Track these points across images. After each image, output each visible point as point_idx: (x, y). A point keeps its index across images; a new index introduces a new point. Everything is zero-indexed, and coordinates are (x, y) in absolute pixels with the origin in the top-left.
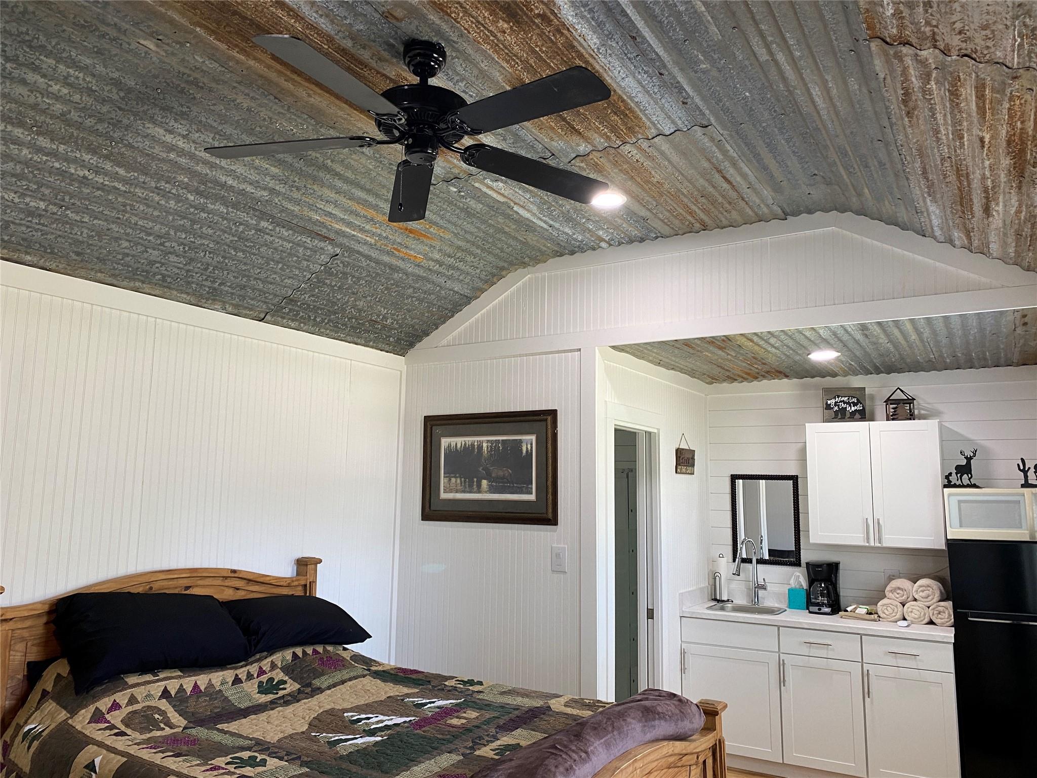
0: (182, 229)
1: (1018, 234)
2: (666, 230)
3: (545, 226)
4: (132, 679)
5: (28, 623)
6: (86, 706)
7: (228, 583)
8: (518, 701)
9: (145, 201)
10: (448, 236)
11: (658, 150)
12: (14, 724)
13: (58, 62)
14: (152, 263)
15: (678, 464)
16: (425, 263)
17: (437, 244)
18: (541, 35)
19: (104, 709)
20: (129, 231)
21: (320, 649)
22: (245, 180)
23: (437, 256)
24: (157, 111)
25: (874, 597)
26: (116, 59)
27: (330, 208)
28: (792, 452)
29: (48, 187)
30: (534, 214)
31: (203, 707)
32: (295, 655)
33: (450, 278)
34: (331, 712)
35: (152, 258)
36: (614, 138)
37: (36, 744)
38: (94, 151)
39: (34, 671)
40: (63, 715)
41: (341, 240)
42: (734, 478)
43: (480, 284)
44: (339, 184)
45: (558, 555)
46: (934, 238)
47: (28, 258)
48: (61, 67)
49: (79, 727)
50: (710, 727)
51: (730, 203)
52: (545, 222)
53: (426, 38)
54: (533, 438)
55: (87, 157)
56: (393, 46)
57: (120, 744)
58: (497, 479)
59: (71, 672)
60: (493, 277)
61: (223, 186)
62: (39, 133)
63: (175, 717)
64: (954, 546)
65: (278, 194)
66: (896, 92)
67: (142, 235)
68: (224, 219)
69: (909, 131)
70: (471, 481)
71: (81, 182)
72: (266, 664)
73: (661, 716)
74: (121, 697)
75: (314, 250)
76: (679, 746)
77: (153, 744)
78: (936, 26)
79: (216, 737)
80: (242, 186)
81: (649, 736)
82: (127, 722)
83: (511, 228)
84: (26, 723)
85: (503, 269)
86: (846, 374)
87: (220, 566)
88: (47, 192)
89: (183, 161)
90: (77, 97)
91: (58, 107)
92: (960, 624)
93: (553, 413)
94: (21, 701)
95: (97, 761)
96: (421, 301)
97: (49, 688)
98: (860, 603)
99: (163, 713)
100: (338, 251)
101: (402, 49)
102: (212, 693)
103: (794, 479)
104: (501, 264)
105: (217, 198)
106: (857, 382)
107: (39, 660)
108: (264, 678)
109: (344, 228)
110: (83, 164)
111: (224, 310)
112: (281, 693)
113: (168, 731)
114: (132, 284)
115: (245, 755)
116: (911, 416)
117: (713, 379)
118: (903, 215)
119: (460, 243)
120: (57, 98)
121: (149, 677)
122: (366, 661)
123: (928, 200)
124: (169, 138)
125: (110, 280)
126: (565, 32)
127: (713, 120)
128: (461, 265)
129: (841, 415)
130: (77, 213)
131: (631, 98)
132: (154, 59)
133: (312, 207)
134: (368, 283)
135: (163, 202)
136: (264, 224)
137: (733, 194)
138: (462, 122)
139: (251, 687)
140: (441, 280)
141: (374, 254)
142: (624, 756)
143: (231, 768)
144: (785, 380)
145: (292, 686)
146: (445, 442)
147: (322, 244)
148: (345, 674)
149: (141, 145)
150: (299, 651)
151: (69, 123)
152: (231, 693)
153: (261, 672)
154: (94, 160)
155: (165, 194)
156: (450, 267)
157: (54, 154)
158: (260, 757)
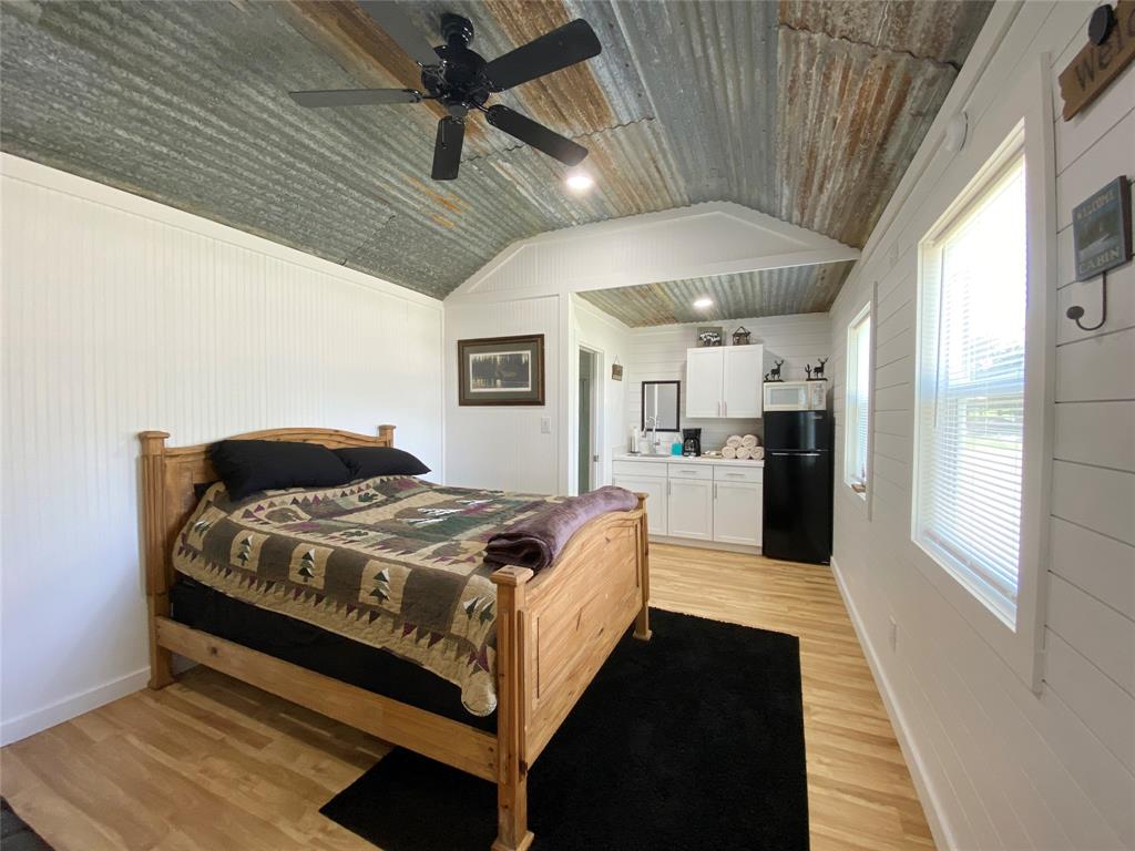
0: (277, 182)
1: (835, 208)
2: (615, 213)
3: (536, 204)
4: (270, 493)
5: (190, 459)
6: (239, 509)
7: (333, 438)
8: (526, 499)
9: (246, 155)
10: (471, 209)
11: (617, 139)
12: (188, 523)
13: (165, 18)
14: (257, 210)
15: (613, 373)
16: (455, 229)
17: (463, 214)
18: (545, 17)
19: (252, 510)
20: (237, 180)
21: (398, 477)
22: (323, 145)
23: (463, 224)
24: (248, 72)
25: (719, 447)
26: (213, 18)
27: (387, 177)
28: (677, 367)
29: (168, 134)
30: (531, 195)
31: (322, 509)
32: (382, 481)
33: (472, 242)
34: (409, 509)
35: (257, 205)
36: (589, 126)
37: (205, 533)
38: (202, 104)
39: (200, 491)
40: (223, 514)
41: (396, 204)
42: (644, 383)
43: (492, 250)
44: (394, 156)
45: (546, 423)
46: (780, 217)
47: (159, 196)
48: (168, 22)
49: (235, 521)
50: (640, 506)
51: (657, 191)
52: (537, 201)
53: (458, 13)
54: (529, 352)
55: (196, 109)
56: (431, 18)
57: (265, 528)
58: (507, 379)
59: (227, 488)
60: (501, 245)
61: (307, 147)
62: (156, 84)
63: (302, 514)
64: (767, 415)
65: (349, 160)
66: (786, 79)
67: (247, 185)
68: (310, 177)
69: (788, 117)
70: (490, 382)
71: (193, 132)
72: (363, 485)
73: (615, 498)
74: (264, 503)
75: (378, 211)
76: (624, 515)
77: (288, 528)
78: (830, 9)
79: (333, 523)
80: (322, 151)
81: (609, 508)
82: (269, 516)
83: (514, 204)
84: (197, 520)
85: (507, 239)
86: (712, 319)
87: (328, 427)
88: (167, 138)
89: (273, 121)
90: (183, 52)
91: (169, 60)
92: (767, 458)
93: (542, 336)
94: (193, 509)
95: (250, 539)
96: (453, 259)
97: (211, 499)
98: (712, 449)
99: (295, 512)
100: (395, 213)
101: (439, 23)
102: (326, 501)
103: (678, 383)
104: (506, 235)
105: (303, 159)
106: (717, 324)
107: (202, 482)
108: (362, 493)
109: (399, 195)
110: (194, 116)
111: (315, 254)
112: (374, 501)
113: (298, 521)
114: (243, 226)
115: (354, 531)
116: (748, 343)
117: (634, 323)
118: (764, 200)
119: (479, 216)
120: (167, 51)
121: (283, 492)
122: (430, 485)
123: (785, 182)
124: (261, 99)
125: (227, 221)
126: (563, 16)
127: (656, 115)
128: (479, 234)
129: (708, 343)
130: (194, 160)
131: (604, 87)
132: (244, 22)
133: (374, 174)
134: (417, 241)
135: (260, 157)
136: (340, 185)
137: (660, 183)
138: (488, 78)
139: (355, 498)
140: (467, 244)
141: (420, 218)
142: (597, 517)
143: (344, 537)
144: (676, 325)
145: (381, 497)
146: (472, 357)
147: (383, 207)
148: (416, 490)
149: (239, 103)
150: (385, 478)
151: (178, 75)
152: (341, 502)
153: (360, 490)
154: (202, 113)
155: (262, 150)
156: (472, 234)
157: (169, 104)
158: (363, 532)
